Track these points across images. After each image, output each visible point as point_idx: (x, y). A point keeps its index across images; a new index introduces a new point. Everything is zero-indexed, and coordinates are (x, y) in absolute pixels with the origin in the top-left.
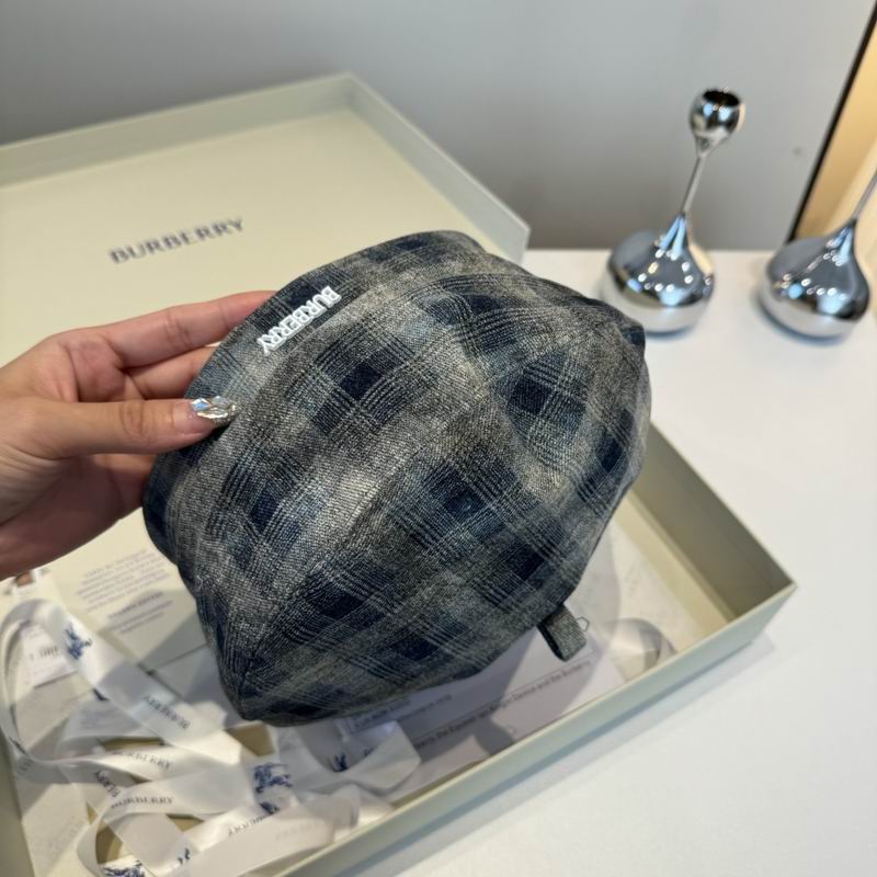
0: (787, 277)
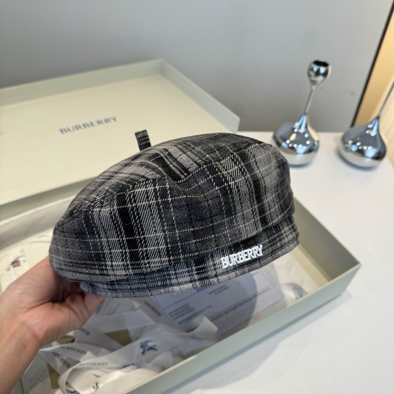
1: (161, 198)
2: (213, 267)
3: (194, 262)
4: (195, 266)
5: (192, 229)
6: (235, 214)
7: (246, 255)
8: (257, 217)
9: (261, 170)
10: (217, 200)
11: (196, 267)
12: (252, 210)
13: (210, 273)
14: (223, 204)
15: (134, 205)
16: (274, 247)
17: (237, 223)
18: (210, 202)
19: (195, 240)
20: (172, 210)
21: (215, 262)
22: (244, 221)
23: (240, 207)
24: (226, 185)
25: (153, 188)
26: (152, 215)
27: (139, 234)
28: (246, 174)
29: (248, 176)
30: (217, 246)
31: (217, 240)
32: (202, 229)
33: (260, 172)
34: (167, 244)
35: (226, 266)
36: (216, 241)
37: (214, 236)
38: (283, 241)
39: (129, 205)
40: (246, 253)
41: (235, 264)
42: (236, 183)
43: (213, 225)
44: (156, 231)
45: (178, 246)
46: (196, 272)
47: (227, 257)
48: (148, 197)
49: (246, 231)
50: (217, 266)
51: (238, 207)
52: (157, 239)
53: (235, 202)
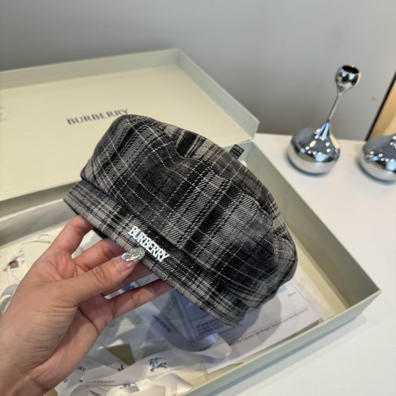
0: (372, 153)
1: (152, 146)
2: (124, 225)
3: (120, 209)
4: (118, 212)
5: (141, 183)
6: (176, 210)
7: (152, 247)
8: (188, 235)
9: (232, 216)
10: (174, 184)
11: (117, 214)
12: (190, 226)
13: (118, 227)
14: (175, 192)
15: (138, 134)
16: (177, 274)
17: (170, 218)
18: (169, 180)
19: (135, 191)
20: (146, 158)
21: (130, 224)
22: (176, 223)
23: (184, 210)
24: (193, 185)
25: (157, 136)
26: (137, 149)
27: (121, 153)
28: (216, 199)
29: (216, 202)
30: (141, 213)
31: (146, 209)
32: (145, 190)
33: (230, 215)
34: (121, 175)
35: (131, 235)
36: (144, 209)
37: (147, 204)
38: (190, 283)
39: (137, 131)
40: (153, 245)
41: (138, 241)
42: (200, 193)
43: (154, 197)
44: (127, 161)
45: (124, 184)
46: (113, 217)
47: (139, 230)
48: (148, 137)
49: (169, 232)
50: (127, 228)
51: (183, 209)
52: (122, 167)
53: (184, 202)
